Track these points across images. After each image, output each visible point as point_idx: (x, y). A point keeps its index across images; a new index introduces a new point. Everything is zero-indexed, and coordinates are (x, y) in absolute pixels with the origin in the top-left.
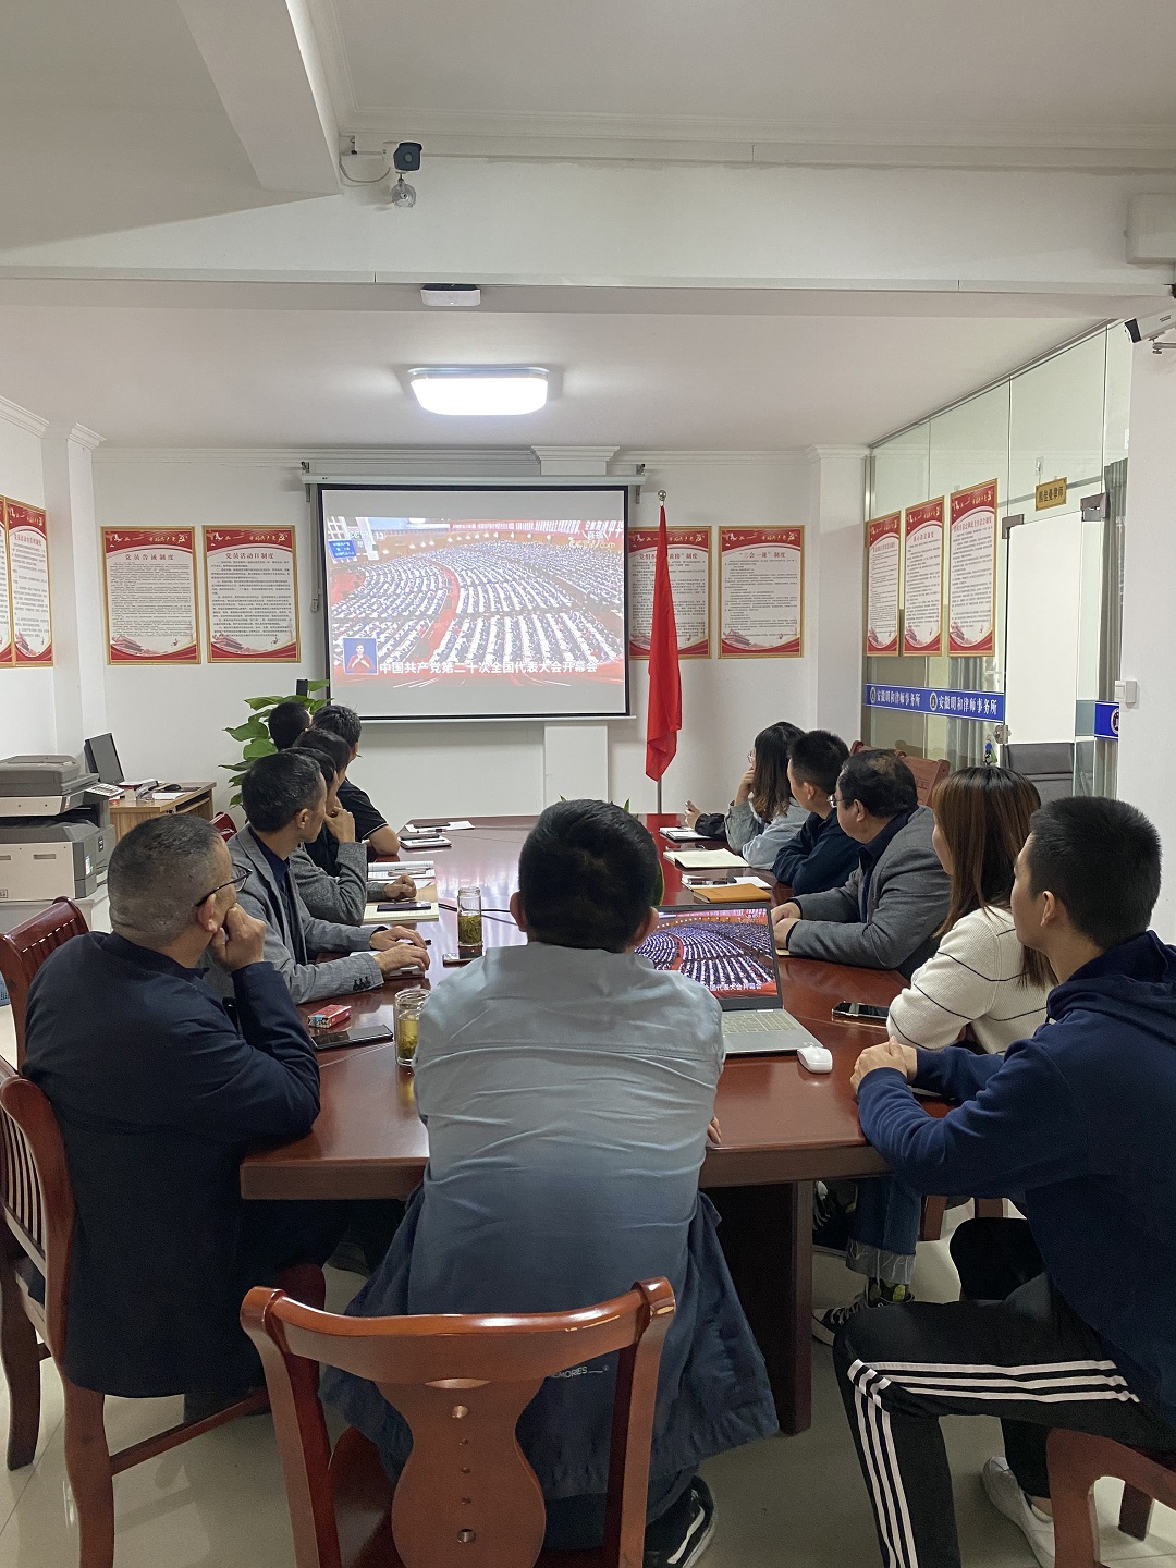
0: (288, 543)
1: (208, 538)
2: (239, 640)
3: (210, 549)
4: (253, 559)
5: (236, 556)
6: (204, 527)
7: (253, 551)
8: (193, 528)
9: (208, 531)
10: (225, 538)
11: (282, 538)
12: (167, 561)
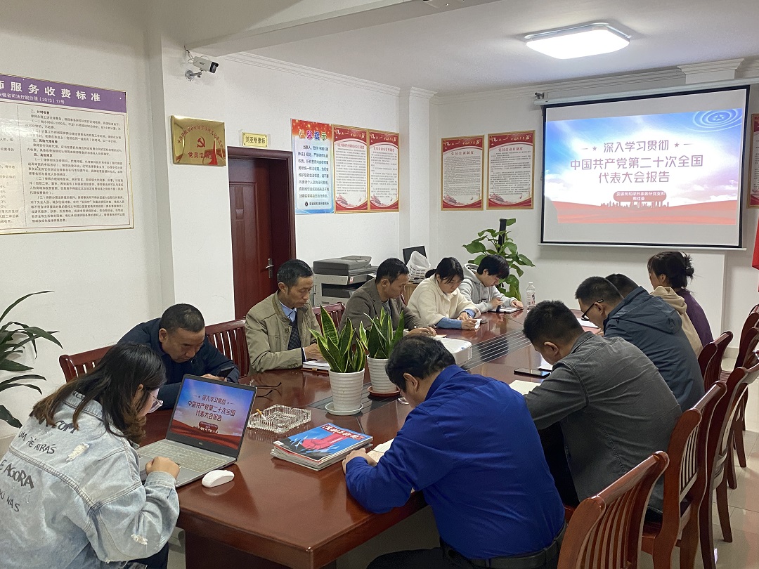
0: (531, 141)
1: (490, 141)
2: (502, 197)
3: (491, 146)
4: (512, 151)
5: (504, 150)
6: (489, 135)
7: (512, 147)
8: (483, 136)
9: (490, 137)
10: (499, 140)
11: (527, 138)
12: (470, 155)
